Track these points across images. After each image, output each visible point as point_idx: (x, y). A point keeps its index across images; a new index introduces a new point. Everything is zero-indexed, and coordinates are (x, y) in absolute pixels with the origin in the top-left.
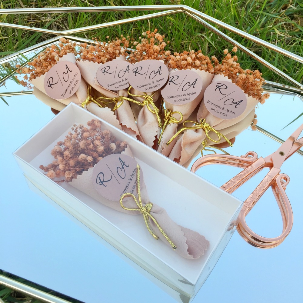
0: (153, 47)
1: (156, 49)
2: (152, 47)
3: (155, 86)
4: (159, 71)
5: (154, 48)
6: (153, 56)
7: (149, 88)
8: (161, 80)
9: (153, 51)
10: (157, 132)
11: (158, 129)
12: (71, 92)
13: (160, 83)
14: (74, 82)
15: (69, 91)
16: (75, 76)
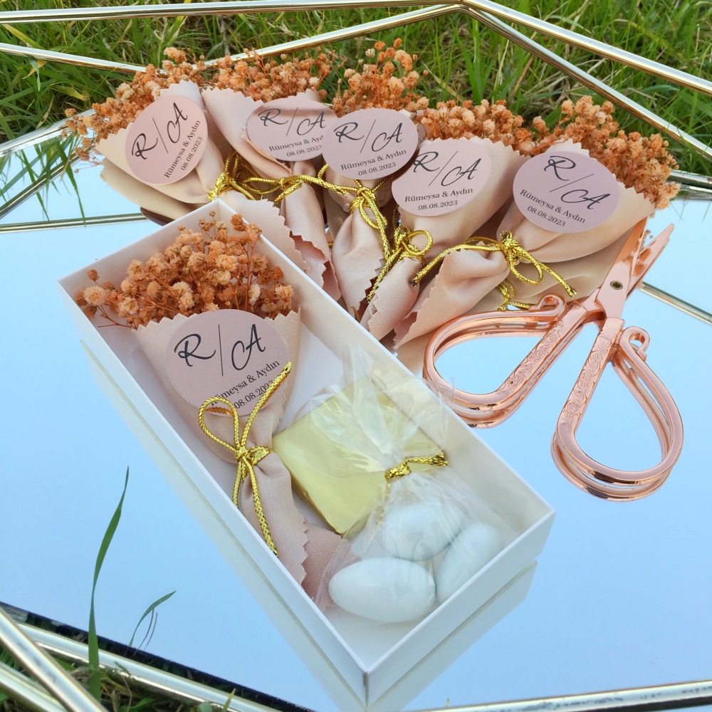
0: (387, 82)
1: (394, 87)
2: (385, 81)
3: (382, 168)
4: (397, 135)
5: (389, 84)
6: (386, 102)
7: (367, 171)
8: (398, 154)
9: (386, 90)
10: (376, 270)
11: (379, 265)
12: (185, 165)
13: (395, 159)
14: (192, 143)
15: (180, 164)
16: (194, 128)
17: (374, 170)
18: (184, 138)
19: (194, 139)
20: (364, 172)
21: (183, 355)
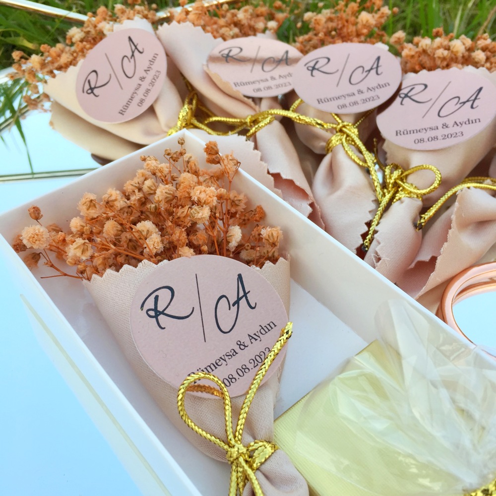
4: (376, 67)
7: (348, 105)
8: (380, 86)
10: (370, 212)
11: (373, 206)
12: (142, 101)
13: (378, 92)
14: (149, 77)
15: (136, 100)
16: (152, 61)
17: (355, 103)
18: (140, 73)
19: (151, 74)
20: (344, 106)
21: (152, 313)
